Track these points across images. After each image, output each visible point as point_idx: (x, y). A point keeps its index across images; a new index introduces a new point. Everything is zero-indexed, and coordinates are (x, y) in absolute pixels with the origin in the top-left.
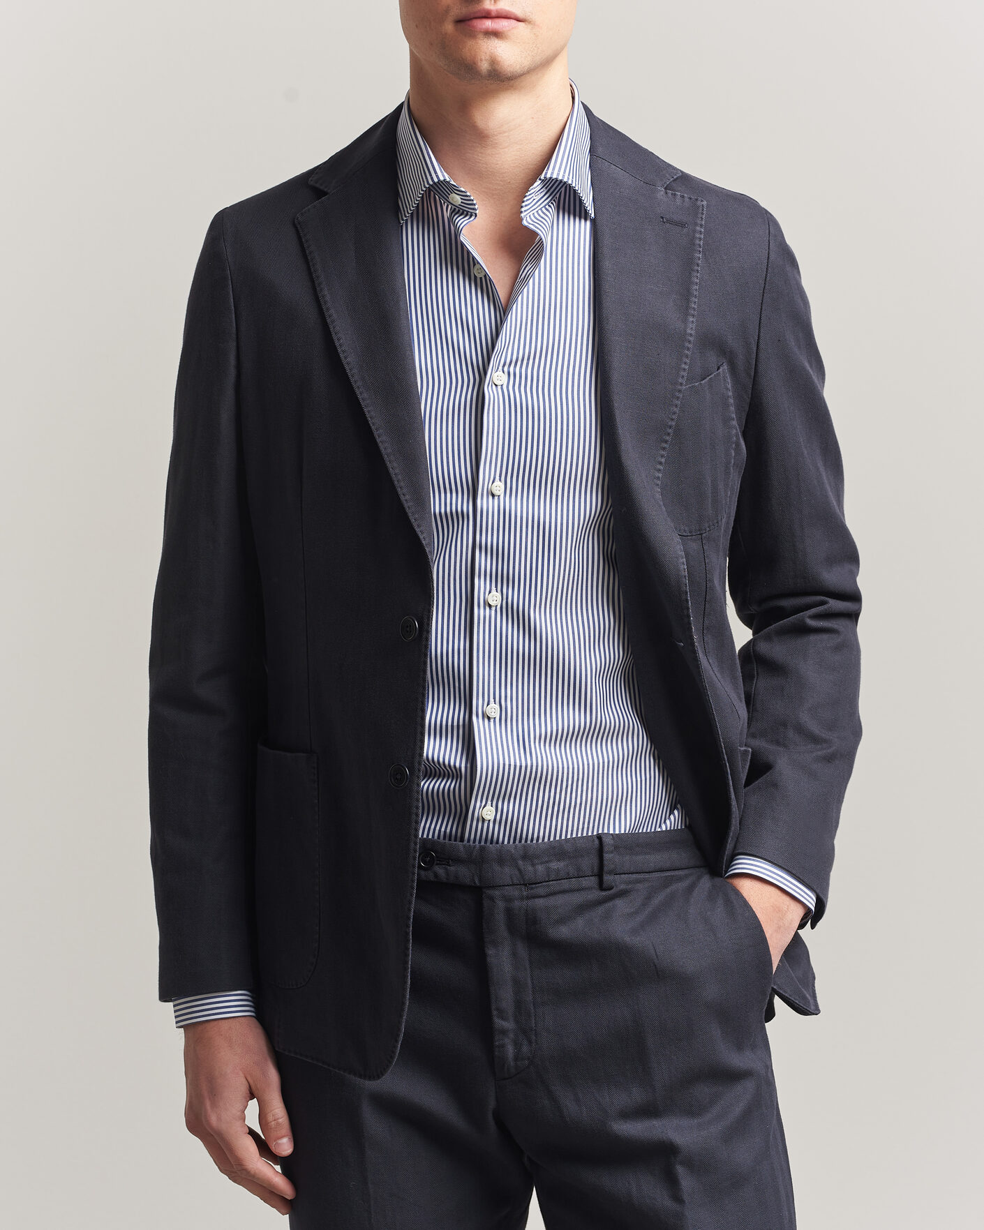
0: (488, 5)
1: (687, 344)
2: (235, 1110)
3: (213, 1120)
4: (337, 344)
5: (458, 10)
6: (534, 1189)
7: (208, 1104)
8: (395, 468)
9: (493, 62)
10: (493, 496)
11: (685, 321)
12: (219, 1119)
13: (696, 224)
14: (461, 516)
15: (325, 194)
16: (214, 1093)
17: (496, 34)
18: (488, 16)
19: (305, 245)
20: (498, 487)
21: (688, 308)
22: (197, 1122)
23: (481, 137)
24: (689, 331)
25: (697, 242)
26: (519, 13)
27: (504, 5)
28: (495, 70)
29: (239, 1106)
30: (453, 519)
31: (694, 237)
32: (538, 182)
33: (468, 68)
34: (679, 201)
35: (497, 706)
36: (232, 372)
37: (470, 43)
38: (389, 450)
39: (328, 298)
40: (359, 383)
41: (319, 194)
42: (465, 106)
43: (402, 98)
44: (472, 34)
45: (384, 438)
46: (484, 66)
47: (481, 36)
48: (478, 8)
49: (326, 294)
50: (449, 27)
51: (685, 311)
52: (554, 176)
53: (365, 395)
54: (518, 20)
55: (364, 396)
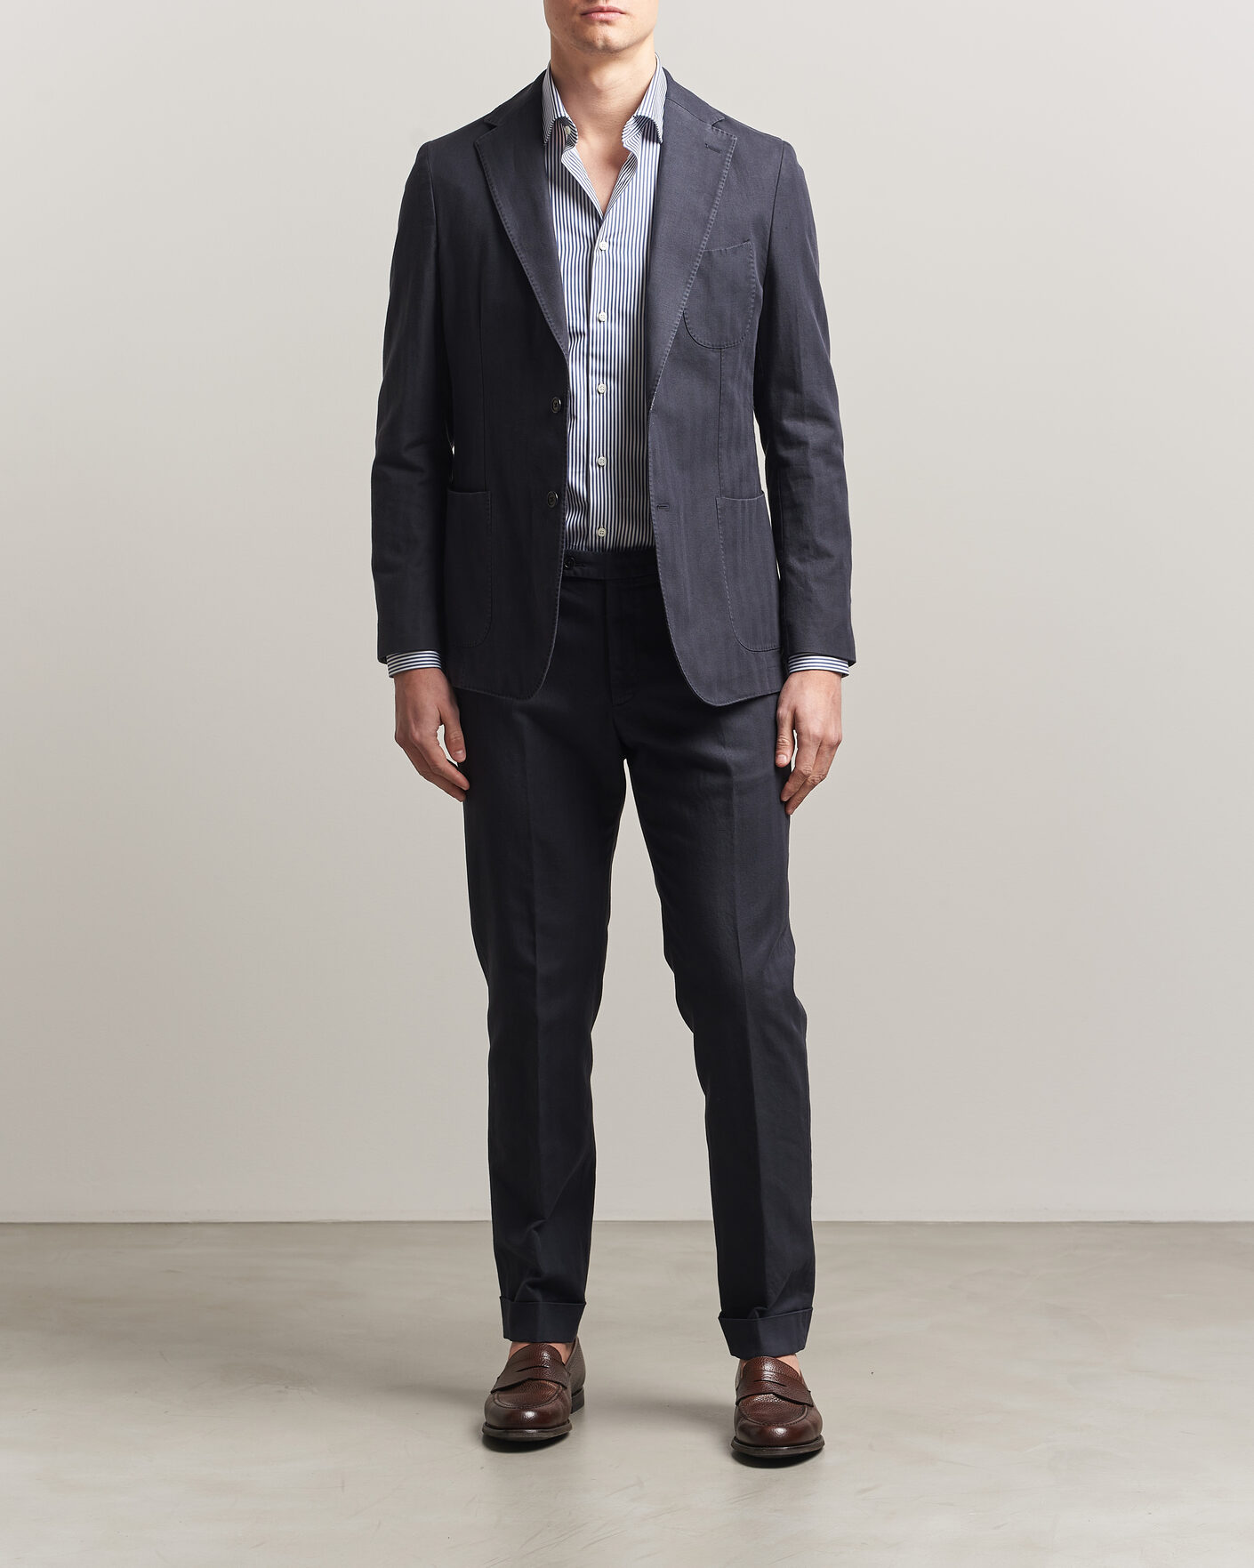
0: (602, 4)
1: (709, 226)
2: (431, 729)
3: (417, 735)
4: (503, 223)
5: (584, 7)
6: (625, 761)
7: (413, 726)
8: (542, 301)
9: (606, 40)
10: (600, 322)
11: (709, 212)
12: (421, 735)
13: (728, 152)
14: (581, 334)
15: (495, 127)
16: (418, 718)
17: (607, 22)
18: (602, 10)
19: (482, 160)
20: (603, 316)
21: (713, 203)
22: (405, 739)
23: (598, 93)
24: (711, 218)
25: (726, 163)
26: (622, 8)
27: (612, 4)
28: (607, 46)
29: (434, 727)
30: (577, 334)
31: (725, 160)
32: (633, 118)
33: (589, 45)
34: (719, 134)
35: (605, 459)
36: (433, 245)
37: (591, 28)
38: (539, 290)
39: (497, 193)
40: (518, 248)
41: (491, 127)
42: (587, 71)
43: (545, 67)
44: (592, 22)
45: (535, 282)
46: (600, 43)
47: (597, 23)
48: (596, 5)
49: (495, 191)
50: (577, 18)
51: (711, 205)
52: (643, 115)
53: (523, 255)
54: (622, 13)
55: (521, 256)
